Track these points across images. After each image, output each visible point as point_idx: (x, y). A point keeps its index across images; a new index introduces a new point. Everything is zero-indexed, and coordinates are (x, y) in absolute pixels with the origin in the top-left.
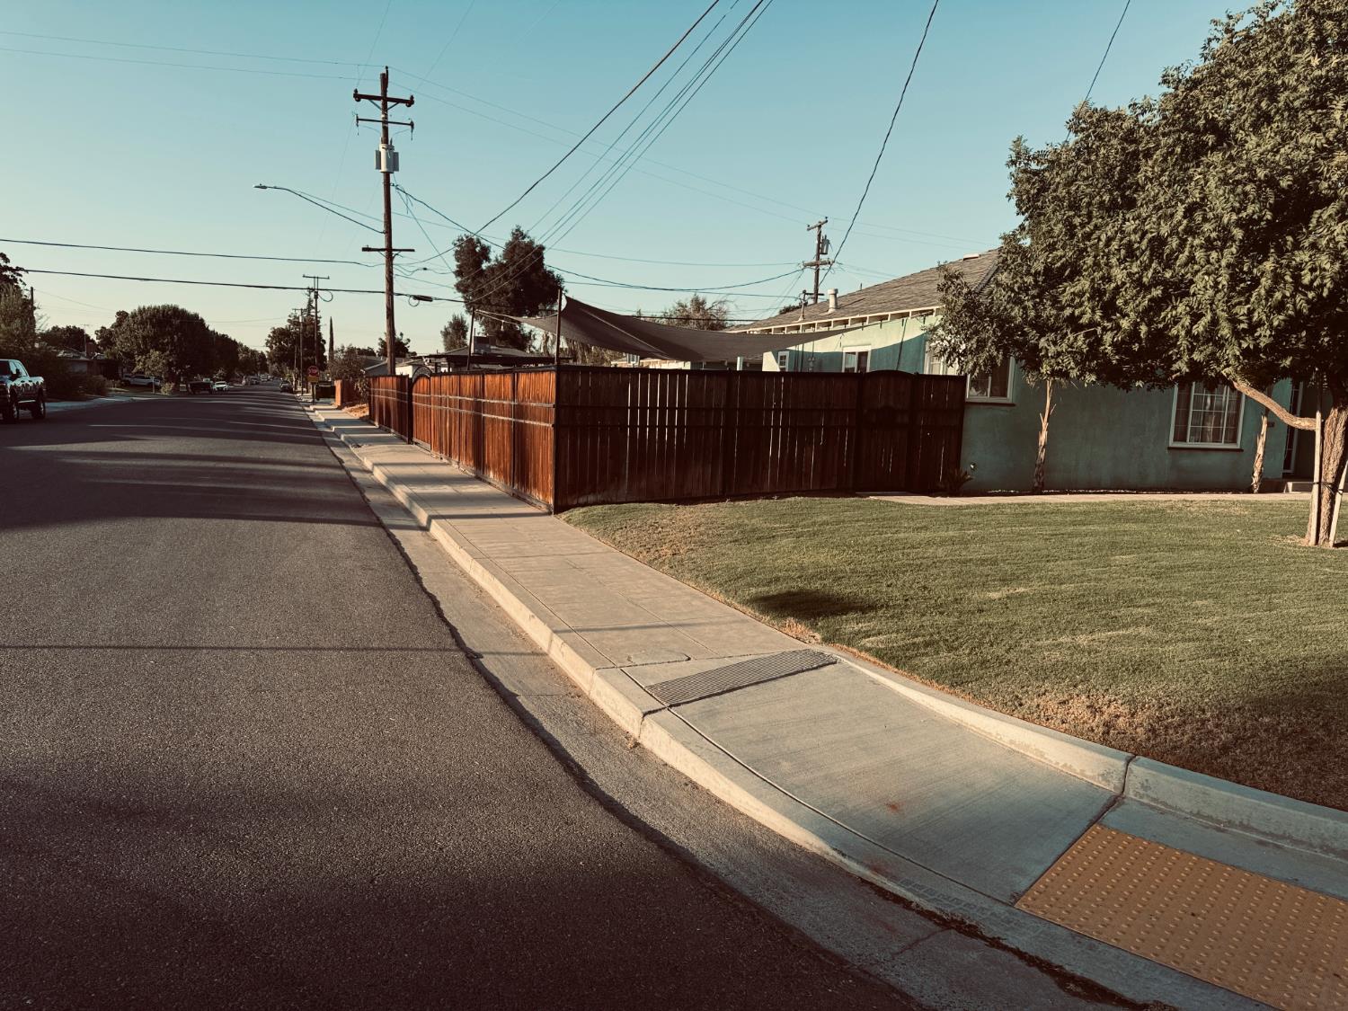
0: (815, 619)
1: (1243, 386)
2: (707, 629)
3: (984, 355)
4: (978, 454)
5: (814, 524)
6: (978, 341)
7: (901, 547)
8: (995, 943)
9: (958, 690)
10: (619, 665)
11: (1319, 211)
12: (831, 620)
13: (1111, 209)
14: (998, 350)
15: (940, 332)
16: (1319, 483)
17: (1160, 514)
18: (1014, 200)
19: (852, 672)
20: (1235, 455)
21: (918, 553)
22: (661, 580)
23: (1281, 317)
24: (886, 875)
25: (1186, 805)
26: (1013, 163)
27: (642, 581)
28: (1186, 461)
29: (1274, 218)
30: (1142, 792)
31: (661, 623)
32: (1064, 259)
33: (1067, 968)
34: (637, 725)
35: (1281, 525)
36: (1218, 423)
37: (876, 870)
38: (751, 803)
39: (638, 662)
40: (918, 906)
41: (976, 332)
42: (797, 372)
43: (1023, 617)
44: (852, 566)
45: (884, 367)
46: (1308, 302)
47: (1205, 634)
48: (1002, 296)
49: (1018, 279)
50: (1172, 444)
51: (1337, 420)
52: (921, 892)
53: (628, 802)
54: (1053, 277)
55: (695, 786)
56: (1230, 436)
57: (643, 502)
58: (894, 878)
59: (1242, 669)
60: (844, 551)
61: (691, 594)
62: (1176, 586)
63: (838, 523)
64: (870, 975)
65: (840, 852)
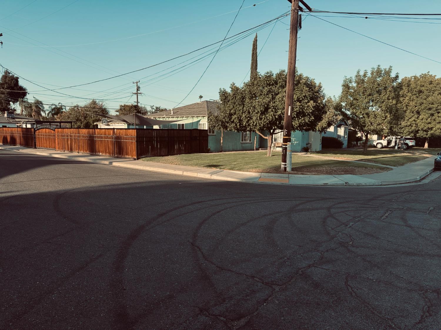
1: (258, 132)
4: (211, 145)
9: (241, 171)
12: (219, 167)
16: (269, 147)
20: (251, 144)
28: (244, 145)
30: (263, 175)
36: (248, 138)
44: (212, 162)
50: (241, 142)
51: (271, 137)
56: (250, 140)
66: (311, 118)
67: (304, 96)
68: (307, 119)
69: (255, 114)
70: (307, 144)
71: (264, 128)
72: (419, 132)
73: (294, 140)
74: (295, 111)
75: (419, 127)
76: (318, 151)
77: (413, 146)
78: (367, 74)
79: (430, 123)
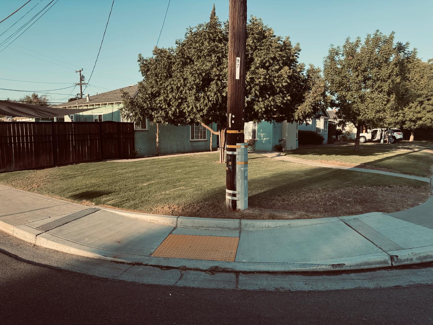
0: (92, 199)
1: (203, 124)
2: (55, 208)
3: (137, 117)
4: (140, 145)
5: (89, 171)
6: (135, 113)
7: (118, 175)
8: (146, 265)
9: (136, 210)
10: (23, 223)
11: (212, 82)
12: (97, 198)
13: (166, 78)
14: (141, 116)
15: (124, 110)
16: (221, 148)
17: (188, 159)
18: (141, 72)
19: (105, 211)
20: (206, 142)
21: (123, 176)
22: (34, 195)
23: (207, 108)
24: (118, 258)
25: (190, 225)
26: (139, 61)
27: (26, 197)
28: (195, 144)
29: (203, 83)
30: (181, 224)
31: (37, 209)
32: (156, 91)
33: (163, 265)
34: (34, 239)
35: (215, 159)
36: (201, 134)
37: (115, 257)
38: (76, 251)
39: (31, 221)
40: (127, 263)
41: (134, 110)
42: (78, 122)
43: (152, 189)
44: (103, 182)
45: (108, 120)
46: (212, 104)
47: (195, 186)
48: (140, 100)
49: (144, 95)
50: (191, 140)
51: (223, 132)
52: (127, 259)
53: (35, 260)
54: (154, 96)
55: (58, 251)
56: (204, 137)
57: (22, 170)
58: (120, 258)
59: (203, 193)
60: (100, 178)
61: (47, 198)
62: (190, 176)
63: (97, 170)
64: (115, 280)
65: (105, 256)
66: (286, 97)
67: (272, 58)
68: (278, 98)
69: (187, 91)
70: (280, 141)
71: (210, 117)
72: (406, 122)
73: (263, 136)
74: (257, 85)
75: (406, 117)
76: (294, 150)
77: (400, 139)
78: (360, 43)
79: (419, 112)
